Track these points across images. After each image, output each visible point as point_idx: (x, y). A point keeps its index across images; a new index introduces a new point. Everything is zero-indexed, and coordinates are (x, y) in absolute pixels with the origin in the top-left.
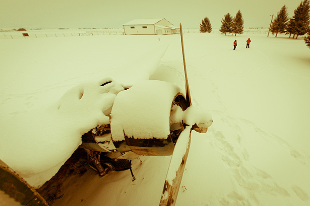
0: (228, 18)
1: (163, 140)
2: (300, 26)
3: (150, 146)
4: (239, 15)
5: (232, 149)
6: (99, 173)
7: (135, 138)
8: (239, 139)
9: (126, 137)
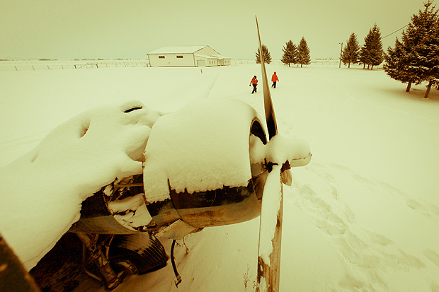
0: (290, 46)
1: (241, 188)
2: (373, 55)
3: (217, 203)
4: (303, 43)
5: (328, 209)
6: (105, 283)
7: (190, 191)
8: (335, 194)
9: (172, 192)
